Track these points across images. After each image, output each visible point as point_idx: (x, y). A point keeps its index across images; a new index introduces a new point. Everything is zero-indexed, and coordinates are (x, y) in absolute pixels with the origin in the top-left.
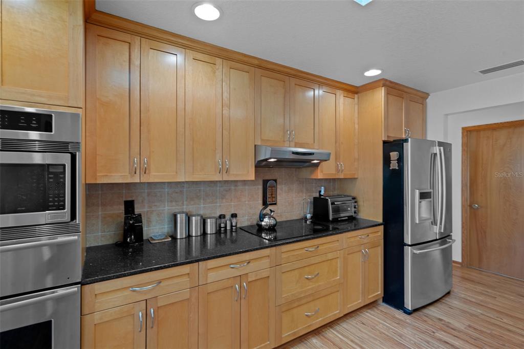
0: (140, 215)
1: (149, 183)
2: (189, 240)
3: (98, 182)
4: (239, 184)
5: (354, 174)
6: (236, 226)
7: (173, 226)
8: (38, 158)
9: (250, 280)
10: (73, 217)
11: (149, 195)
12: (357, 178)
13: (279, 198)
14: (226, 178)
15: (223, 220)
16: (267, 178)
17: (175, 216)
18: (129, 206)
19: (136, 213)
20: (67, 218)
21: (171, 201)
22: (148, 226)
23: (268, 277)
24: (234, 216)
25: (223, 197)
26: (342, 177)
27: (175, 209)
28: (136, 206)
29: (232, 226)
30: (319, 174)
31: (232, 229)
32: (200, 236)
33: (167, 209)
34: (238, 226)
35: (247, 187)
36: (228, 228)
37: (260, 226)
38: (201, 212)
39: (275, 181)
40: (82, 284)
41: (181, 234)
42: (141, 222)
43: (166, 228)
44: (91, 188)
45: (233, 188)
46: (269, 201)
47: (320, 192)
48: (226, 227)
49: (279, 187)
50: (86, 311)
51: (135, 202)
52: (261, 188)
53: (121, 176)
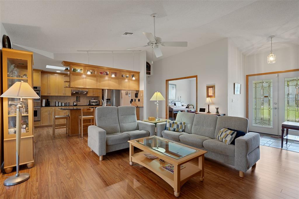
2: (59, 105)
5: (99, 95)
7: (55, 103)
11: (51, 98)
13: (81, 100)
14: (65, 95)
16: (77, 96)
18: (47, 100)
19: (49, 101)
21: (56, 99)
22: (51, 103)
24: (69, 103)
25: (67, 99)
26: (95, 96)
32: (61, 105)
33: (55, 101)
35: (72, 98)
38: (62, 102)
40: (41, 107)
41: (57, 104)
49: (81, 98)
50: (41, 110)
51: (49, 99)
52: (76, 98)
53: (46, 95)
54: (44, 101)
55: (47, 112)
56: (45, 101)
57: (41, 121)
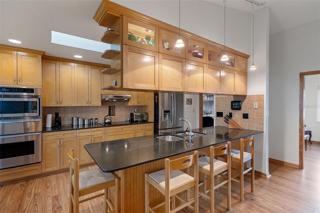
0: (60, 117)
1: (64, 107)
2: (78, 126)
3: (46, 106)
4: (99, 107)
5: (147, 104)
6: (97, 123)
7: (72, 122)
8: (26, 100)
9: (95, 137)
10: (39, 115)
11: (64, 111)
12: (148, 106)
13: (116, 113)
14: (90, 105)
15: (92, 120)
16: (110, 105)
17: (73, 118)
18: (57, 114)
19: (59, 116)
20: (38, 115)
21: (72, 113)
22: (64, 121)
23: (102, 137)
24: (96, 119)
25: (92, 112)
26: (140, 105)
27: (73, 116)
28: (59, 115)
29: (95, 123)
30: (130, 104)
31: (95, 124)
32: (82, 125)
33: (70, 116)
34: (98, 123)
35: (102, 109)
36: (94, 123)
37: (105, 122)
38: (83, 117)
39: (114, 106)
40: (42, 132)
41: (75, 124)
42: (61, 119)
43: (70, 122)
44: (44, 108)
45: (96, 109)
46: (111, 114)
47: (135, 111)
48: (93, 123)
49: (116, 109)
50: (43, 140)
51: (59, 113)
52: (108, 109)
53: (53, 104)
54: (50, 117)
55: (55, 142)
56: (52, 118)
57: (43, 164)
